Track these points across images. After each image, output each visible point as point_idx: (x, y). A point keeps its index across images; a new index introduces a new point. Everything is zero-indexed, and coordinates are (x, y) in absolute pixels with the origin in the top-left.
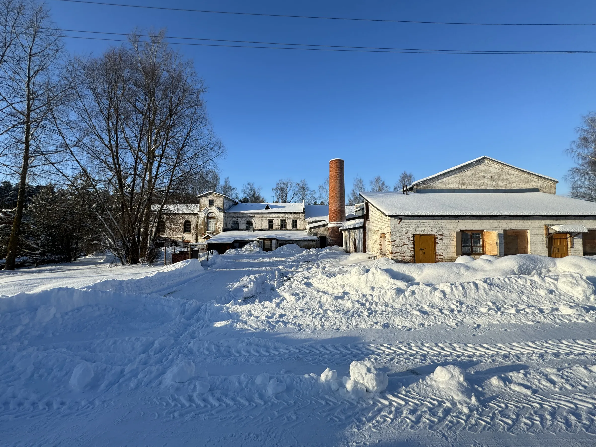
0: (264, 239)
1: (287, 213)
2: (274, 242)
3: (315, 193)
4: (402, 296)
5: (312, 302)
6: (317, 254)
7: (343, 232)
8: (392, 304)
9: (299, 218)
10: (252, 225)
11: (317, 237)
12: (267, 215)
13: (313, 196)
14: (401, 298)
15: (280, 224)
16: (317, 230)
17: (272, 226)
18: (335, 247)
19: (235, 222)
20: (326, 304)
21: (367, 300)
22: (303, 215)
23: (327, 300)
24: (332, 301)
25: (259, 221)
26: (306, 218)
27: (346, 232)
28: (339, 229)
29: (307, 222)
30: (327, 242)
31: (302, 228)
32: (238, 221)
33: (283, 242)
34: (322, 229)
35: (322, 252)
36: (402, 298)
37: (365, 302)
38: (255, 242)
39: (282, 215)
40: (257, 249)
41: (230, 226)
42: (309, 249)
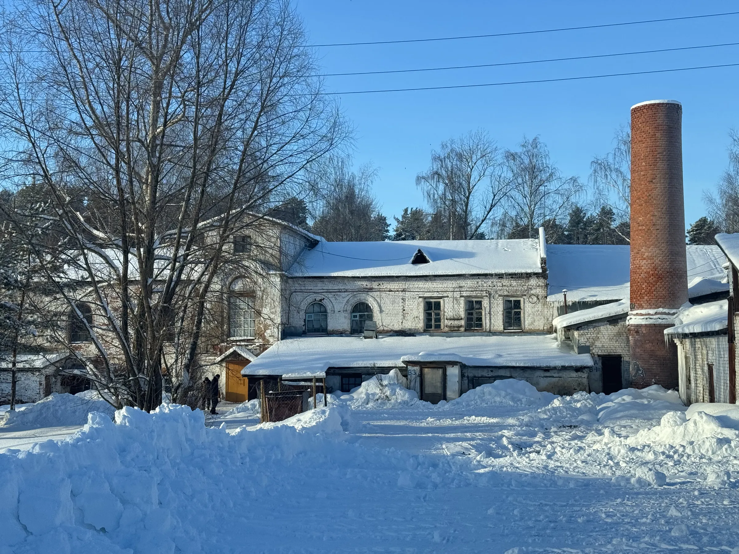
0: (422, 365)
1: (485, 275)
2: (453, 372)
3: (580, 188)
4: (726, 446)
5: (597, 454)
6: (593, 407)
7: (677, 341)
8: (711, 456)
9: (527, 293)
10: (370, 317)
11: (593, 356)
12: (421, 284)
13: (573, 199)
14: (724, 449)
15: (462, 314)
16: (590, 333)
17: (438, 320)
18: (652, 390)
19: (317, 309)
20: (618, 457)
21: (675, 452)
22: (541, 282)
23: (619, 452)
24: (627, 453)
25: (393, 302)
26: (551, 294)
27: (687, 342)
28: (666, 331)
29: (557, 305)
30: (624, 376)
31: (540, 325)
32: (326, 302)
33: (479, 373)
34: (607, 330)
35: (610, 404)
36: (726, 449)
37: (673, 454)
38: (392, 372)
39: (469, 283)
40: (402, 395)
41: (298, 321)
42: (570, 394)
